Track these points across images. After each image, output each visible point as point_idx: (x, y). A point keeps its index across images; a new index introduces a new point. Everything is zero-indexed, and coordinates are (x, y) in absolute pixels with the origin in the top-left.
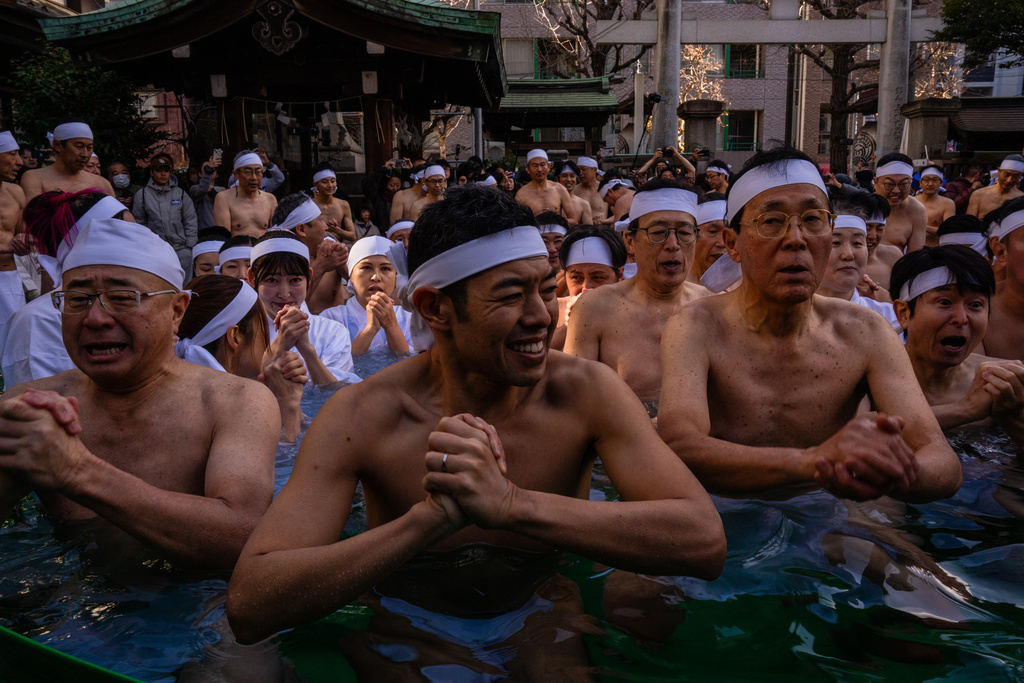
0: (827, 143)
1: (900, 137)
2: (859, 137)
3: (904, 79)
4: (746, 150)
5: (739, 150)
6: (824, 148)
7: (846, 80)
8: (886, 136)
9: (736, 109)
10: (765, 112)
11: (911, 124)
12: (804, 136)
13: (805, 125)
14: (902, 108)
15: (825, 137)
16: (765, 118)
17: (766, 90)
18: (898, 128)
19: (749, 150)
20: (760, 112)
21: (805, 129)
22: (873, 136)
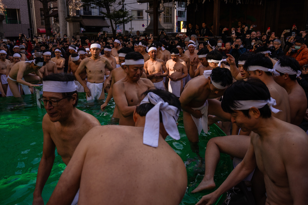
0: (44, 21)
1: (67, 27)
2: (54, 25)
3: (65, 8)
4: (15, 23)
5: (13, 23)
6: (43, 23)
7: (47, 5)
8: (62, 26)
9: (9, 8)
10: (20, 10)
11: (69, 24)
12: (36, 19)
13: (36, 15)
14: (66, 19)
15: (43, 19)
16: (21, 12)
17: (19, 2)
18: (65, 24)
19: (16, 23)
20: (19, 10)
21: (36, 16)
22: (58, 25)
